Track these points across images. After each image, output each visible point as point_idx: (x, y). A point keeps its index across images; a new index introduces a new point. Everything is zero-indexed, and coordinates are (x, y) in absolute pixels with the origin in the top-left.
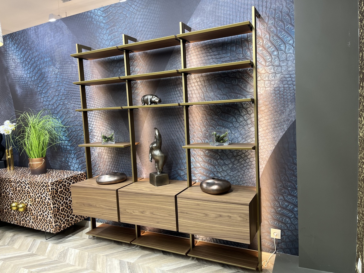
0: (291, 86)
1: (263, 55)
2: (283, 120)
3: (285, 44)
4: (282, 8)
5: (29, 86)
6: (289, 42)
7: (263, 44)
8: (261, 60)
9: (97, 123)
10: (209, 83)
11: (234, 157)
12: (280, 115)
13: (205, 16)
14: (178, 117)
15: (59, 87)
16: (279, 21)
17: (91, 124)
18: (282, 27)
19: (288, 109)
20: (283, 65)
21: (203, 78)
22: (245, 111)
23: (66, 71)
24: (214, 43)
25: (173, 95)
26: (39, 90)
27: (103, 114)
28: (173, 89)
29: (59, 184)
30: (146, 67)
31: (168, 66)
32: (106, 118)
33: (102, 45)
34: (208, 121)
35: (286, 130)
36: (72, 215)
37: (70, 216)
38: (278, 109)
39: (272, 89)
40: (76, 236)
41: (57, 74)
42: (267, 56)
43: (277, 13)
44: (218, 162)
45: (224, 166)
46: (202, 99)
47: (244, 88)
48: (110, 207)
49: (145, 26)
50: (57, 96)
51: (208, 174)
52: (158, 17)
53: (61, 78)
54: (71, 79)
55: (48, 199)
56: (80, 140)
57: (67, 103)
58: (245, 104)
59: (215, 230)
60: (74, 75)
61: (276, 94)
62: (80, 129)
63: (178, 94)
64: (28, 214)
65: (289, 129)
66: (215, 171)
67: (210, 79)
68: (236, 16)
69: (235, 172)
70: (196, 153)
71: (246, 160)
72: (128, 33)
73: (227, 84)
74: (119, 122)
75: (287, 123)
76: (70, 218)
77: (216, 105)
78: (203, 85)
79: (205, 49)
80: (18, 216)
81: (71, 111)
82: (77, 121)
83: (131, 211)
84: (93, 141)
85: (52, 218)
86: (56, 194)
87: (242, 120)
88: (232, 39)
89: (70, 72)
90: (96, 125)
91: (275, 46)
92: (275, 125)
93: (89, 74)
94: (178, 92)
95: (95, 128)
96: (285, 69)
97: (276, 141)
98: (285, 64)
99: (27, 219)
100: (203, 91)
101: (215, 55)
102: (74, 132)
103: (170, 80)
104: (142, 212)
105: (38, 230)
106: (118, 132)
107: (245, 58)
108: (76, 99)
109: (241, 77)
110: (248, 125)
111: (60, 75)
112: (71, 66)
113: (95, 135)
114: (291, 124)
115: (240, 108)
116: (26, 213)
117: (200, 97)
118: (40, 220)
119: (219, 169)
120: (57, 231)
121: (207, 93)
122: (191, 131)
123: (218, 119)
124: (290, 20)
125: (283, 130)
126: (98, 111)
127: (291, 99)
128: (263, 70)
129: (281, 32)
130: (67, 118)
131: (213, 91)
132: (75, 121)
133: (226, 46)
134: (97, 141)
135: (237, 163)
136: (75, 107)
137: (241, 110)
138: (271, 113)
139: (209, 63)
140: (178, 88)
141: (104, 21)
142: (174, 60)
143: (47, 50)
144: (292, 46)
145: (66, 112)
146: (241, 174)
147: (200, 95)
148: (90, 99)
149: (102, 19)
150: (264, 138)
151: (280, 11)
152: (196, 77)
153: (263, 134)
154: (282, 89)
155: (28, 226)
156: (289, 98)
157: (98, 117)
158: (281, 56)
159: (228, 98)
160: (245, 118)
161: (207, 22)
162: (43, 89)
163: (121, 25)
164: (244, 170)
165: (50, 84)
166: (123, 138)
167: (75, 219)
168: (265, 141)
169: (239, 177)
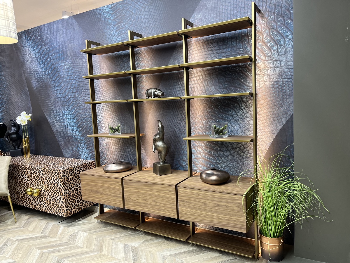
0: (290, 81)
1: (262, 49)
2: (281, 113)
3: (284, 39)
4: (282, 4)
5: (44, 80)
6: (288, 36)
7: (263, 39)
8: (261, 55)
9: (105, 115)
10: (210, 77)
11: (234, 149)
12: (279, 108)
13: (207, 12)
14: (180, 109)
15: (71, 80)
16: (279, 16)
17: (100, 115)
18: (282, 22)
19: (287, 103)
20: (282, 59)
21: (205, 73)
22: (244, 105)
23: (77, 66)
24: (215, 38)
25: (176, 89)
26: (52, 83)
27: (111, 107)
28: (176, 83)
29: (70, 171)
30: (151, 62)
31: (172, 60)
32: (113, 110)
33: (110, 41)
34: (209, 114)
35: (284, 124)
36: (82, 200)
37: (80, 202)
38: (277, 103)
39: (271, 83)
40: (86, 220)
41: (69, 68)
42: (267, 50)
43: (277, 8)
44: (218, 154)
45: (224, 157)
46: (203, 92)
47: (244, 82)
48: (115, 194)
49: (150, 22)
50: (69, 89)
51: (208, 165)
52: (162, 13)
53: (72, 72)
54: (82, 73)
55: (60, 185)
56: (90, 130)
57: (78, 96)
58: (244, 98)
59: (214, 218)
60: (84, 69)
61: (275, 88)
62: (89, 121)
63: (180, 88)
64: (42, 199)
65: (287, 122)
66: (215, 162)
67: (211, 73)
68: (237, 12)
69: (234, 164)
70: (197, 144)
71: (245, 152)
72: (134, 29)
73: (227, 78)
74: (125, 114)
75: (285, 116)
76: (80, 204)
77: (217, 99)
78: (204, 79)
79: (206, 45)
80: (33, 200)
81: (82, 103)
82: (87, 113)
83: (135, 199)
84: (102, 131)
85: (63, 203)
86: (66, 180)
87: (241, 113)
88: (232, 34)
89: (80, 67)
90: (104, 116)
91: (275, 41)
92: (273, 118)
93: (98, 68)
94: (180, 86)
95: (103, 119)
96: (284, 64)
97: (274, 134)
98: (284, 58)
99: (41, 204)
100: (204, 85)
101: (216, 50)
102: (84, 123)
103: (173, 74)
104: (145, 200)
105: (51, 214)
106: (124, 123)
107: (245, 53)
108: (86, 92)
109: (241, 71)
110: (247, 118)
111: (71, 69)
112: (82, 61)
113: (104, 126)
114: (289, 117)
115: (240, 101)
116: (40, 198)
117: (202, 91)
118: (53, 204)
119: (219, 160)
120: (68, 215)
121: (207, 86)
122: (193, 124)
123: (219, 112)
124: (289, 15)
125: (281, 123)
126: (106, 104)
127: (290, 93)
128: (263, 65)
129: (280, 27)
130: (78, 110)
131: (213, 85)
132: (85, 112)
133: (226, 41)
134: (105, 131)
135: (237, 155)
136: (85, 99)
137: (241, 104)
138: (270, 106)
139: (210, 58)
140: (180, 82)
141: (112, 18)
142: (177, 55)
143: (60, 46)
144: (292, 41)
145: (77, 104)
146: (240, 165)
147: (201, 88)
148: (99, 92)
149: (110, 16)
150: (263, 131)
151: (280, 6)
152: (198, 71)
153: (262, 127)
154: (281, 83)
155: (42, 210)
156: (287, 92)
157: (106, 109)
158: (280, 51)
159: (228, 92)
160: (245, 111)
161: (208, 18)
162: (56, 82)
163: (128, 22)
164: (243, 162)
165: (62, 78)
166: (129, 130)
167: (85, 205)
168: (264, 134)
169: (238, 169)
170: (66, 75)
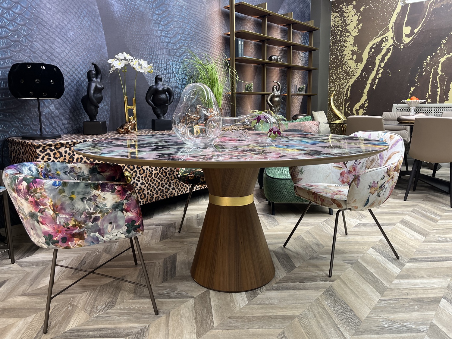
15: (184, 24)
41: (182, 6)
50: (180, 34)
54: (199, 19)
57: (193, 47)
89: (198, 11)
108: (203, 44)
162: (161, 19)
165: (172, 16)
170: (178, 14)
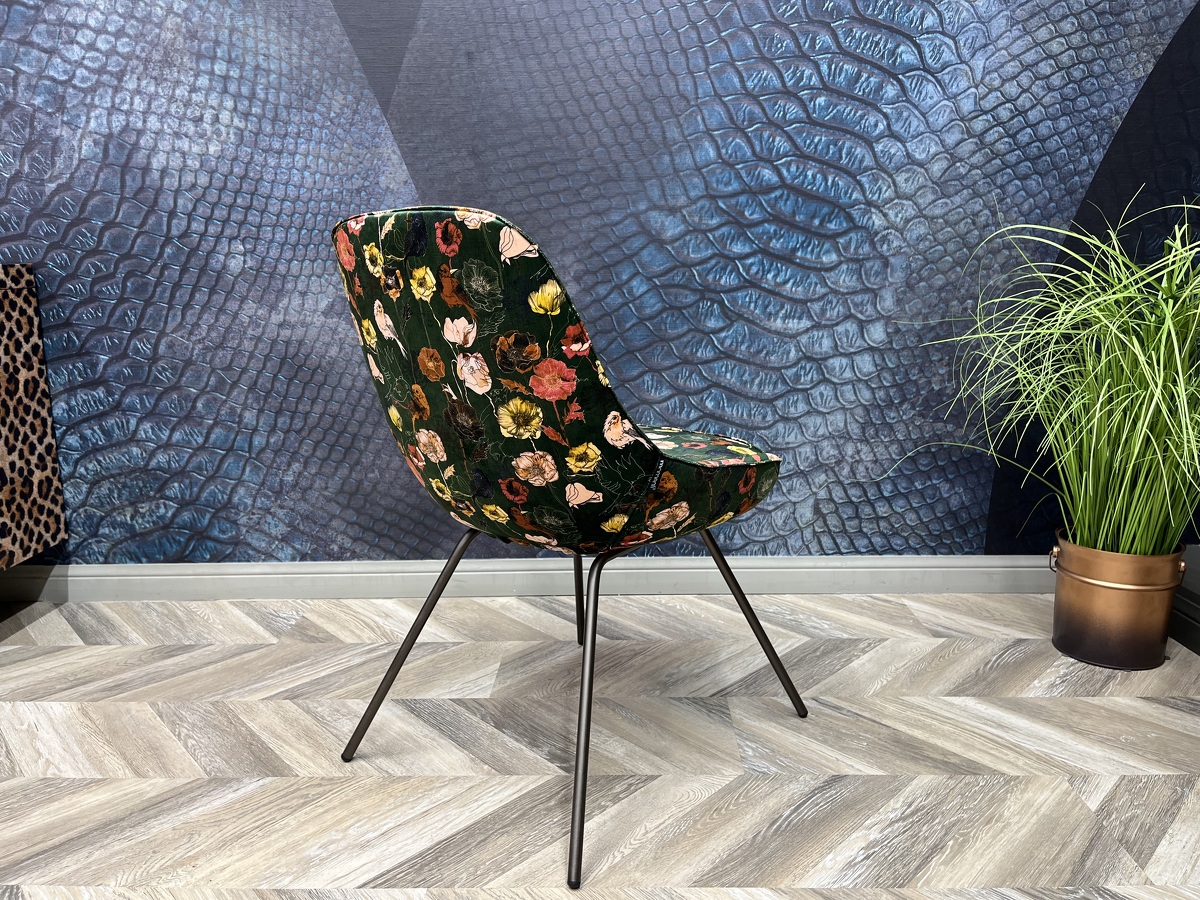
11: (959, 120)
44: (874, 154)
45: (908, 171)
51: (817, 222)
66: (857, 202)
69: (957, 200)
70: (757, 110)
71: (1017, 133)
84: (65, 60)
97: (1161, 34)
113: (80, 19)
119: (880, 189)
134: (93, 60)
135: (974, 153)
146: (986, 206)
164: (1001, 187)
166: (289, 39)
168: (1116, 36)
169: (974, 223)
